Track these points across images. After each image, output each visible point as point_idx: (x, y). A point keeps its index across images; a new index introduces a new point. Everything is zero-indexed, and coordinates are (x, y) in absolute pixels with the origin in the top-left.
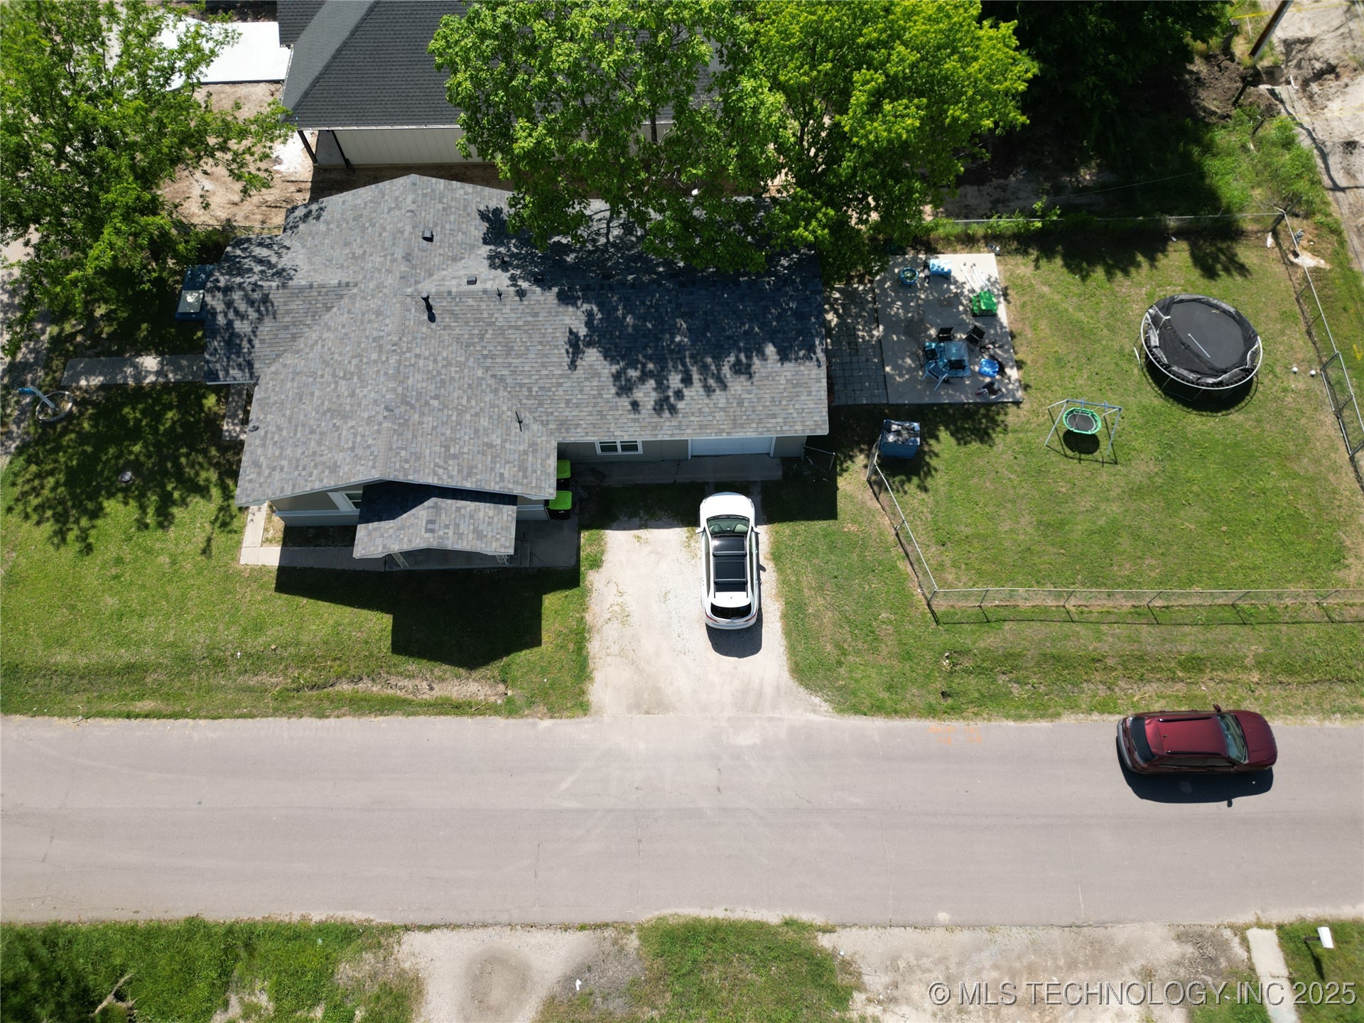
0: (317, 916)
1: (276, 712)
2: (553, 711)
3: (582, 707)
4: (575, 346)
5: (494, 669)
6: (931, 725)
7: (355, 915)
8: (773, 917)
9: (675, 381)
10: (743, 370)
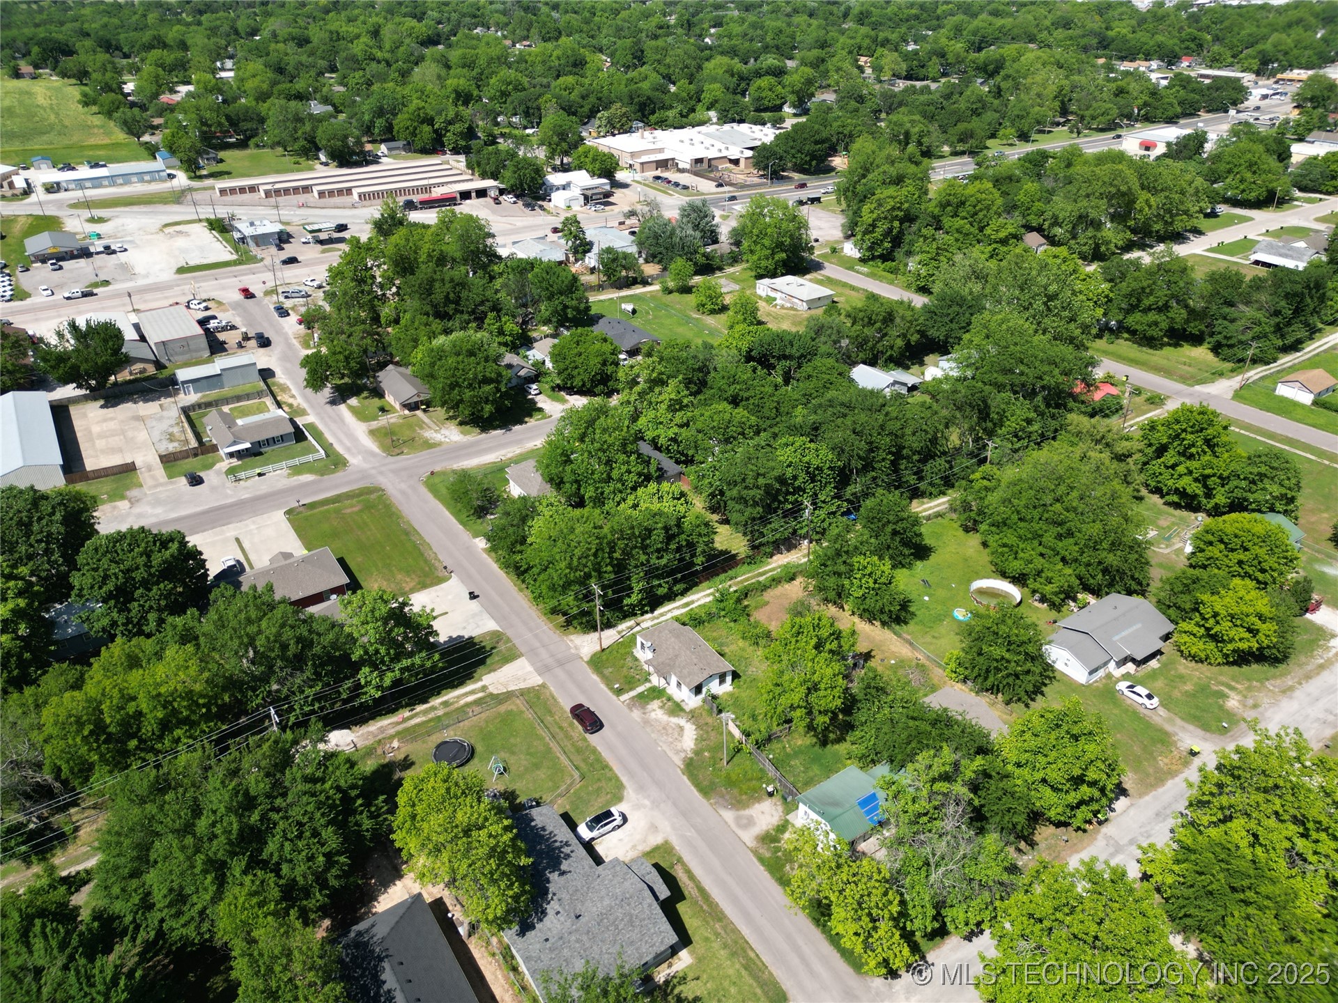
0: (762, 868)
1: (726, 917)
2: (673, 848)
3: (666, 842)
4: (563, 873)
5: (671, 871)
6: (615, 768)
7: (755, 860)
8: (685, 778)
9: (557, 844)
10: (543, 829)
